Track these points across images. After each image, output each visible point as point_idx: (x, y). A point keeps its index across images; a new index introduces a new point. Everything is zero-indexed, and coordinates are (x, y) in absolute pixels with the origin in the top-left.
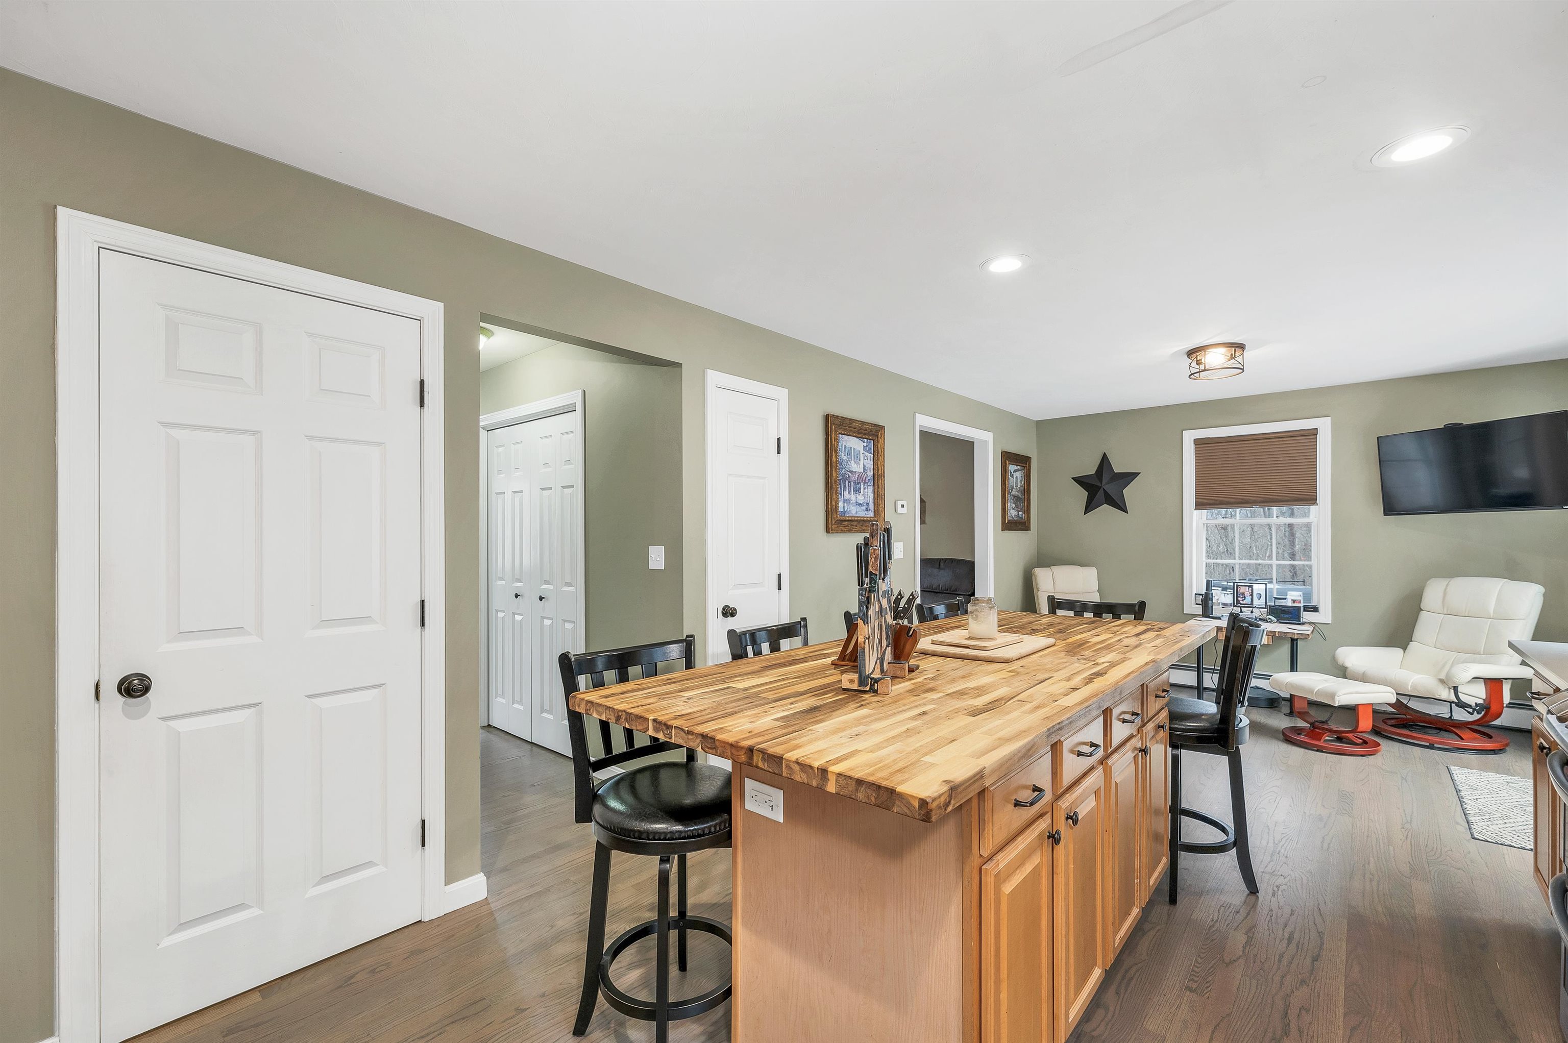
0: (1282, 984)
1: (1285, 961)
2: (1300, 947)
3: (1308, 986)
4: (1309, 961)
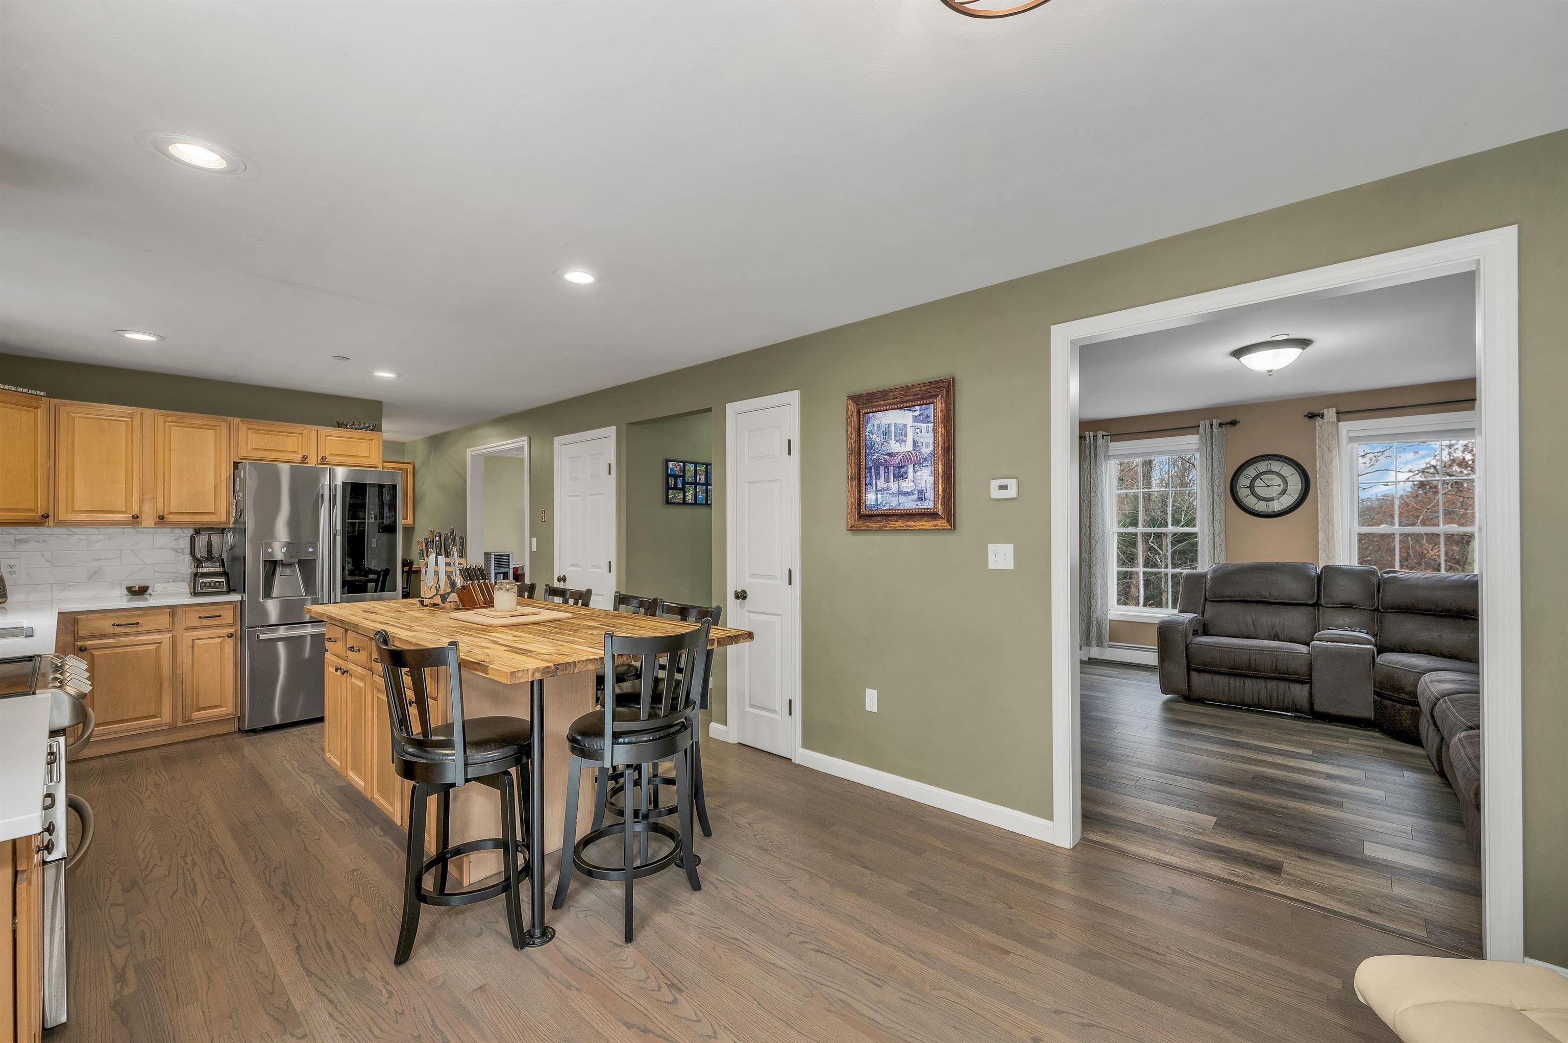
0: (308, 912)
1: (319, 928)
2: (317, 948)
3: (290, 925)
4: (302, 942)
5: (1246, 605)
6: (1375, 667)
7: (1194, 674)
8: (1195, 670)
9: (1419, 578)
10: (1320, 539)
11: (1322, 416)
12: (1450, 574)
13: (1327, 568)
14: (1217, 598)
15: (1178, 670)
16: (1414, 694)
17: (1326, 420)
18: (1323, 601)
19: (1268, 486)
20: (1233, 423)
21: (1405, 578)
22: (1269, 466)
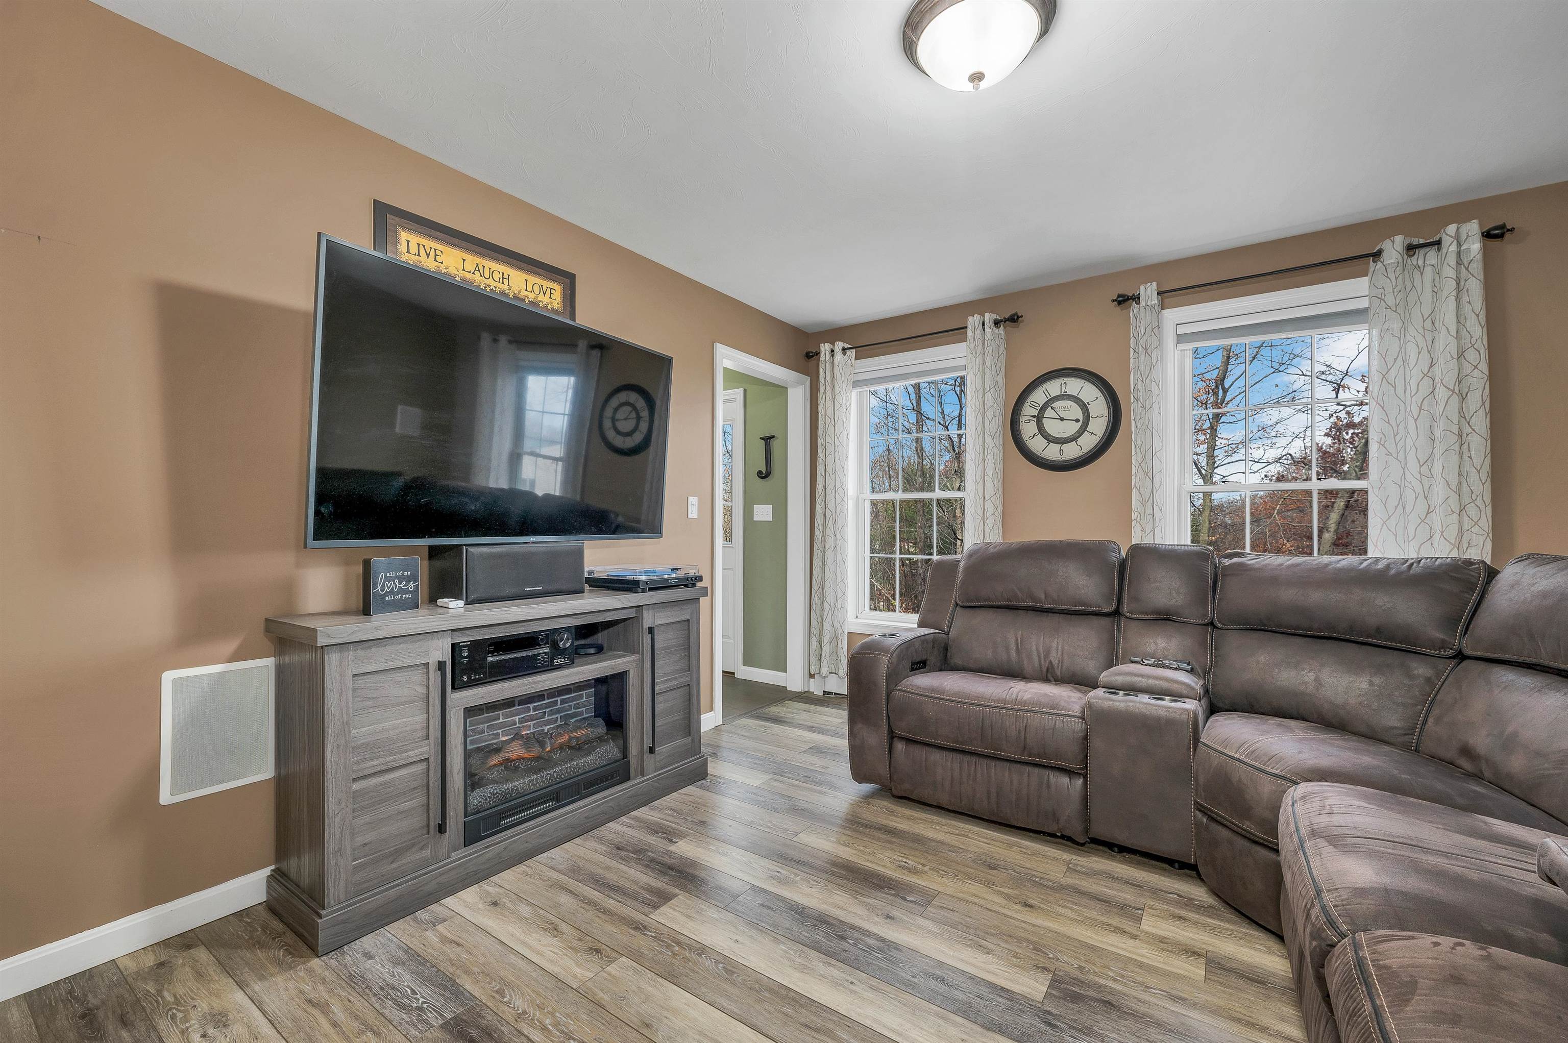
5: (1009, 616)
6: (1198, 751)
7: (900, 746)
8: (902, 738)
9: (1281, 565)
10: (1133, 503)
11: (1136, 298)
12: (1326, 559)
13: (1136, 550)
14: (972, 601)
15: (875, 738)
16: (1272, 827)
17: (1143, 304)
18: (1125, 609)
19: (1062, 419)
20: (1014, 319)
21: (1257, 566)
22: (1064, 386)
